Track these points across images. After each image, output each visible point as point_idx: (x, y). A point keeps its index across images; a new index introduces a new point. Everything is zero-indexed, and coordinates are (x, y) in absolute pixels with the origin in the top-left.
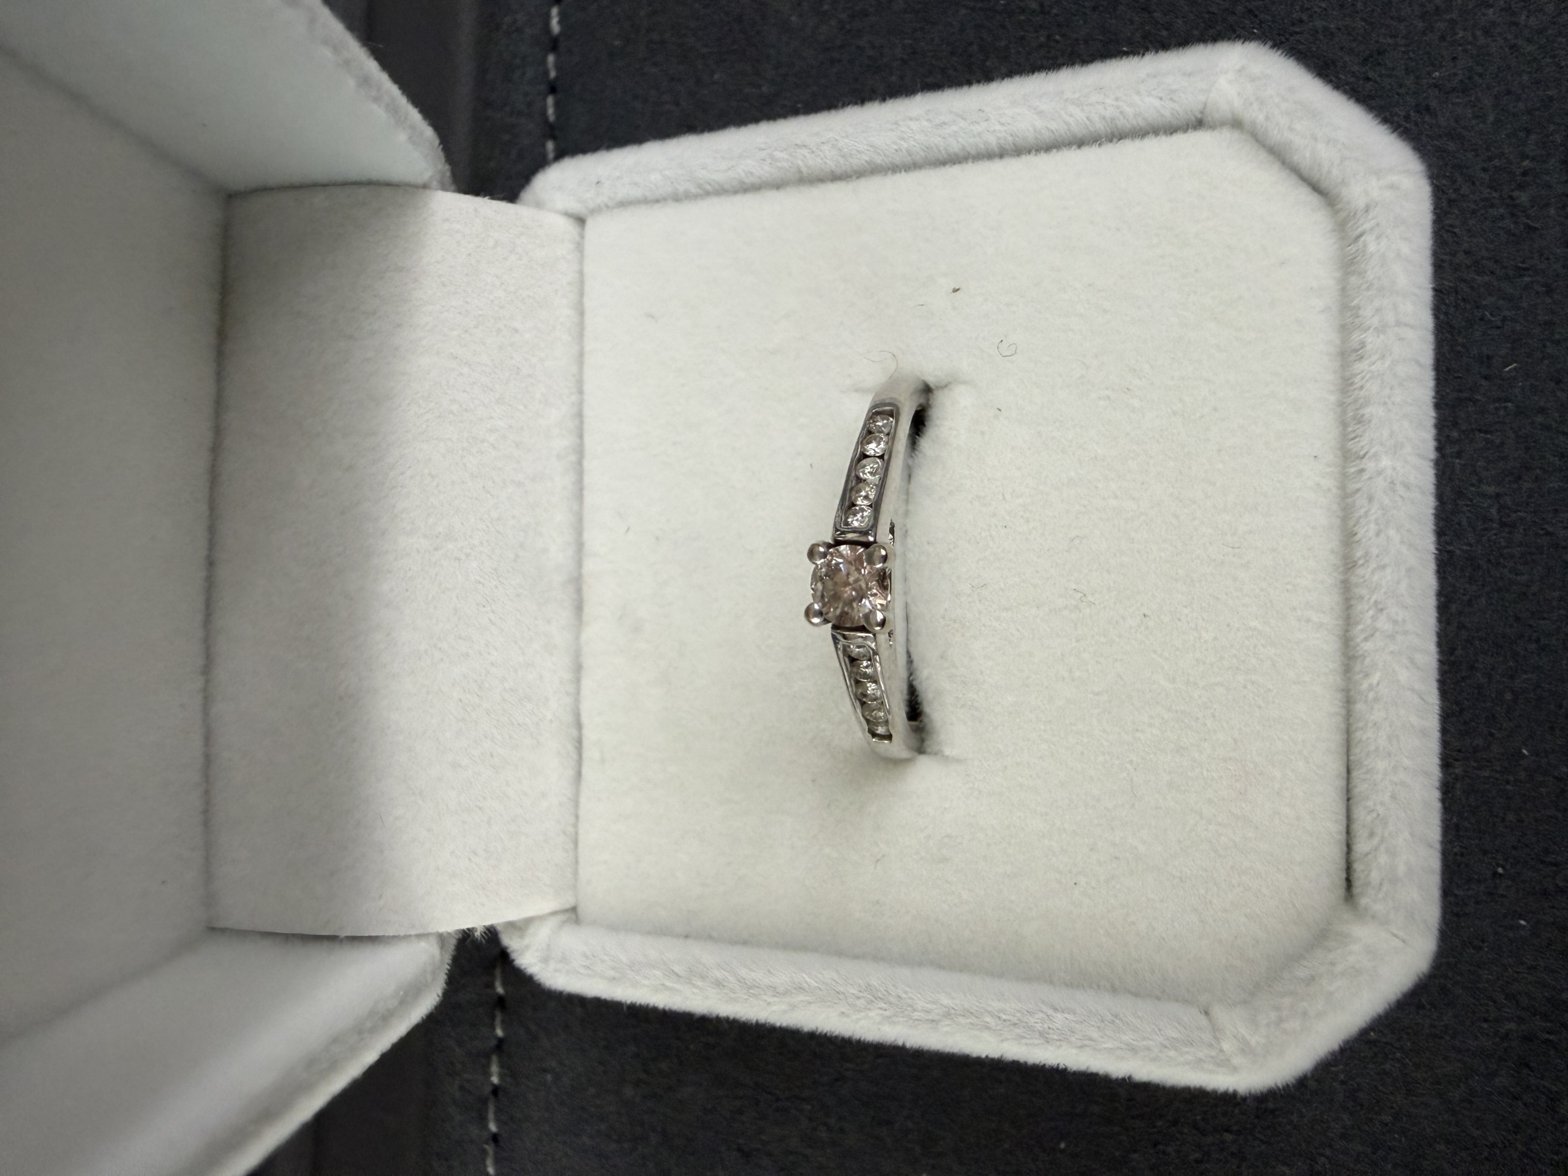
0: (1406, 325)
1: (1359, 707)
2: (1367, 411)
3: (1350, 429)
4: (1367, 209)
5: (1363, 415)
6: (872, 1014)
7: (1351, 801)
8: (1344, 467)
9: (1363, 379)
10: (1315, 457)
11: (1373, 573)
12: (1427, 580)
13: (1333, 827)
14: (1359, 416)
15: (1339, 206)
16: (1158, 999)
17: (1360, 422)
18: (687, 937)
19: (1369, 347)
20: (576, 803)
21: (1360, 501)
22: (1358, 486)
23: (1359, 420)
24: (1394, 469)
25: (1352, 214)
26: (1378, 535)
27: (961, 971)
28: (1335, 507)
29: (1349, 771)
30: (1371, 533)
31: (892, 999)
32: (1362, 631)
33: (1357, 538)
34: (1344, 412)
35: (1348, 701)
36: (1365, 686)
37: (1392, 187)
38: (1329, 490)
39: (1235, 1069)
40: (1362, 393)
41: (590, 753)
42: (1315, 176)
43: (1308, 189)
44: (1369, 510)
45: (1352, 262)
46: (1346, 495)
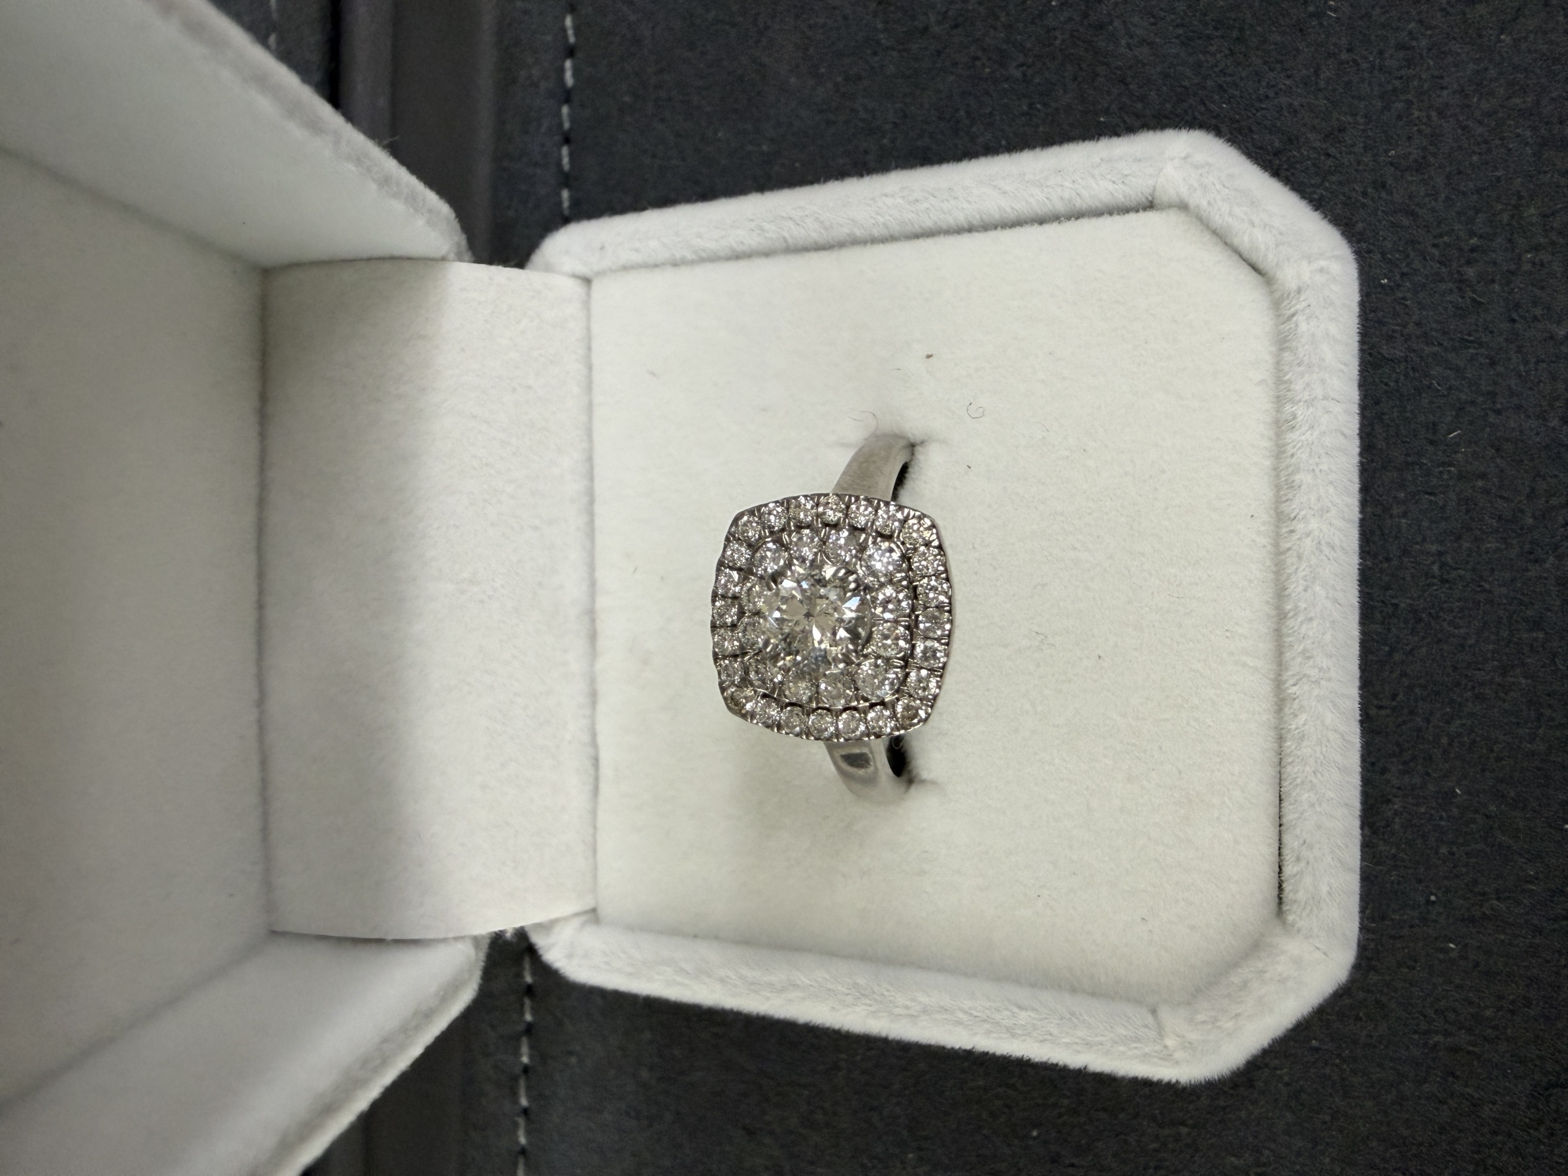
0: (1334, 399)
1: (1291, 744)
2: (1297, 478)
3: (1282, 493)
4: (1299, 291)
5: (1294, 481)
6: (858, 1009)
7: (1282, 828)
8: (1278, 527)
9: (1294, 447)
10: (1252, 516)
11: (1302, 623)
13: (1265, 850)
14: (1291, 481)
15: (1275, 286)
16: (1113, 999)
19: (1300, 418)
20: (594, 815)
21: (1291, 559)
22: (1288, 545)
23: (1291, 486)
24: (1321, 531)
25: (1285, 295)
26: (1305, 590)
27: (939, 971)
28: (1268, 563)
29: (1280, 800)
30: (1301, 588)
31: (876, 996)
32: (1293, 675)
33: (1287, 592)
34: (1278, 476)
35: (1280, 738)
36: (1295, 725)
37: (1322, 271)
38: (1264, 547)
39: (1177, 1063)
40: (1294, 460)
41: (604, 769)
42: (1254, 257)
43: (1249, 269)
44: (1298, 568)
45: (1285, 339)
46: (1278, 553)
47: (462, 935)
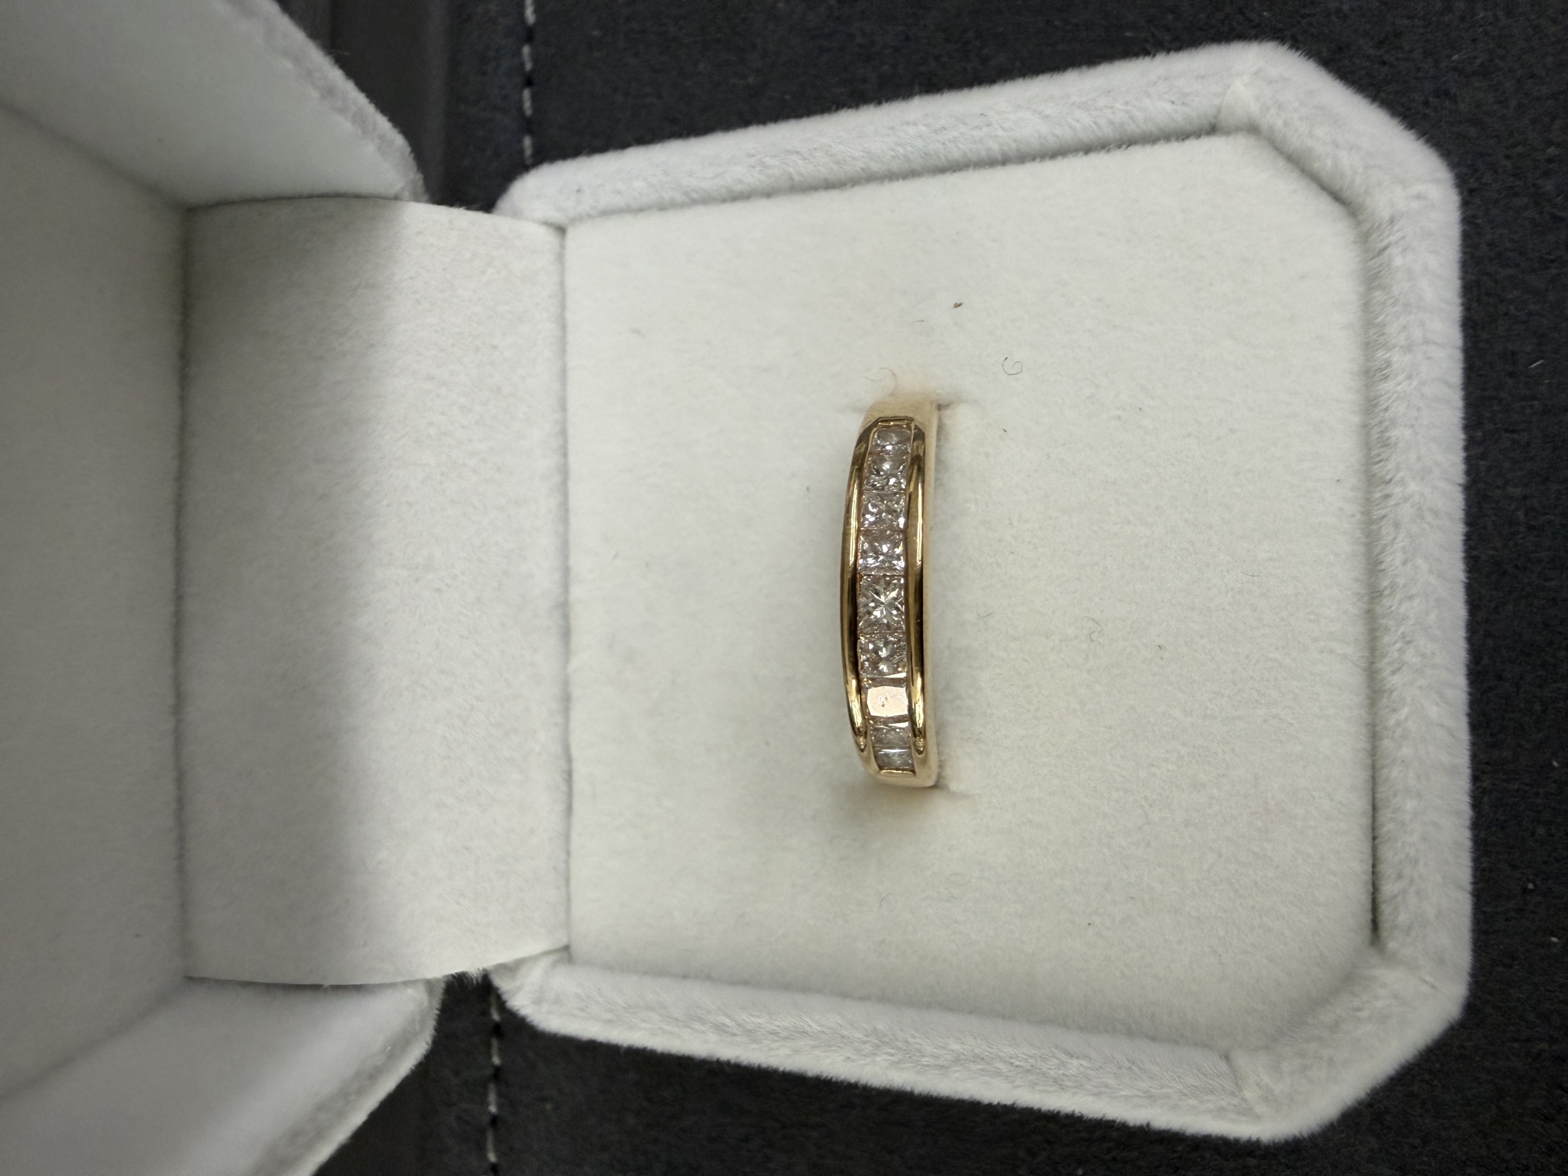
0: (1435, 343)
1: (1386, 744)
2: (1393, 434)
3: (1374, 452)
4: (1392, 221)
5: (1389, 438)
6: (878, 1059)
7: (1377, 841)
8: (1369, 492)
9: (1389, 398)
10: (1338, 480)
11: (1401, 601)
12: (1458, 611)
13: (1359, 867)
14: (1385, 438)
15: (1361, 218)
16: (1177, 1043)
17: (1386, 445)
18: (685, 977)
19: (1395, 366)
20: (567, 837)
21: (1387, 530)
22: (1382, 512)
23: (1385, 443)
24: (1422, 495)
25: (1377, 225)
27: (970, 1013)
28: (1358, 534)
29: (1374, 808)
30: (1398, 561)
31: (899, 1044)
32: (1390, 663)
33: (1382, 567)
34: (1368, 434)
35: (1374, 735)
36: (1392, 722)
37: (1418, 197)
38: (1353, 516)
39: (1258, 1118)
40: (1388, 415)
41: (580, 785)
42: (1336, 184)
43: (1328, 199)
44: (1395, 539)
45: (1376, 276)
46: (1370, 522)
47: (412, 979)
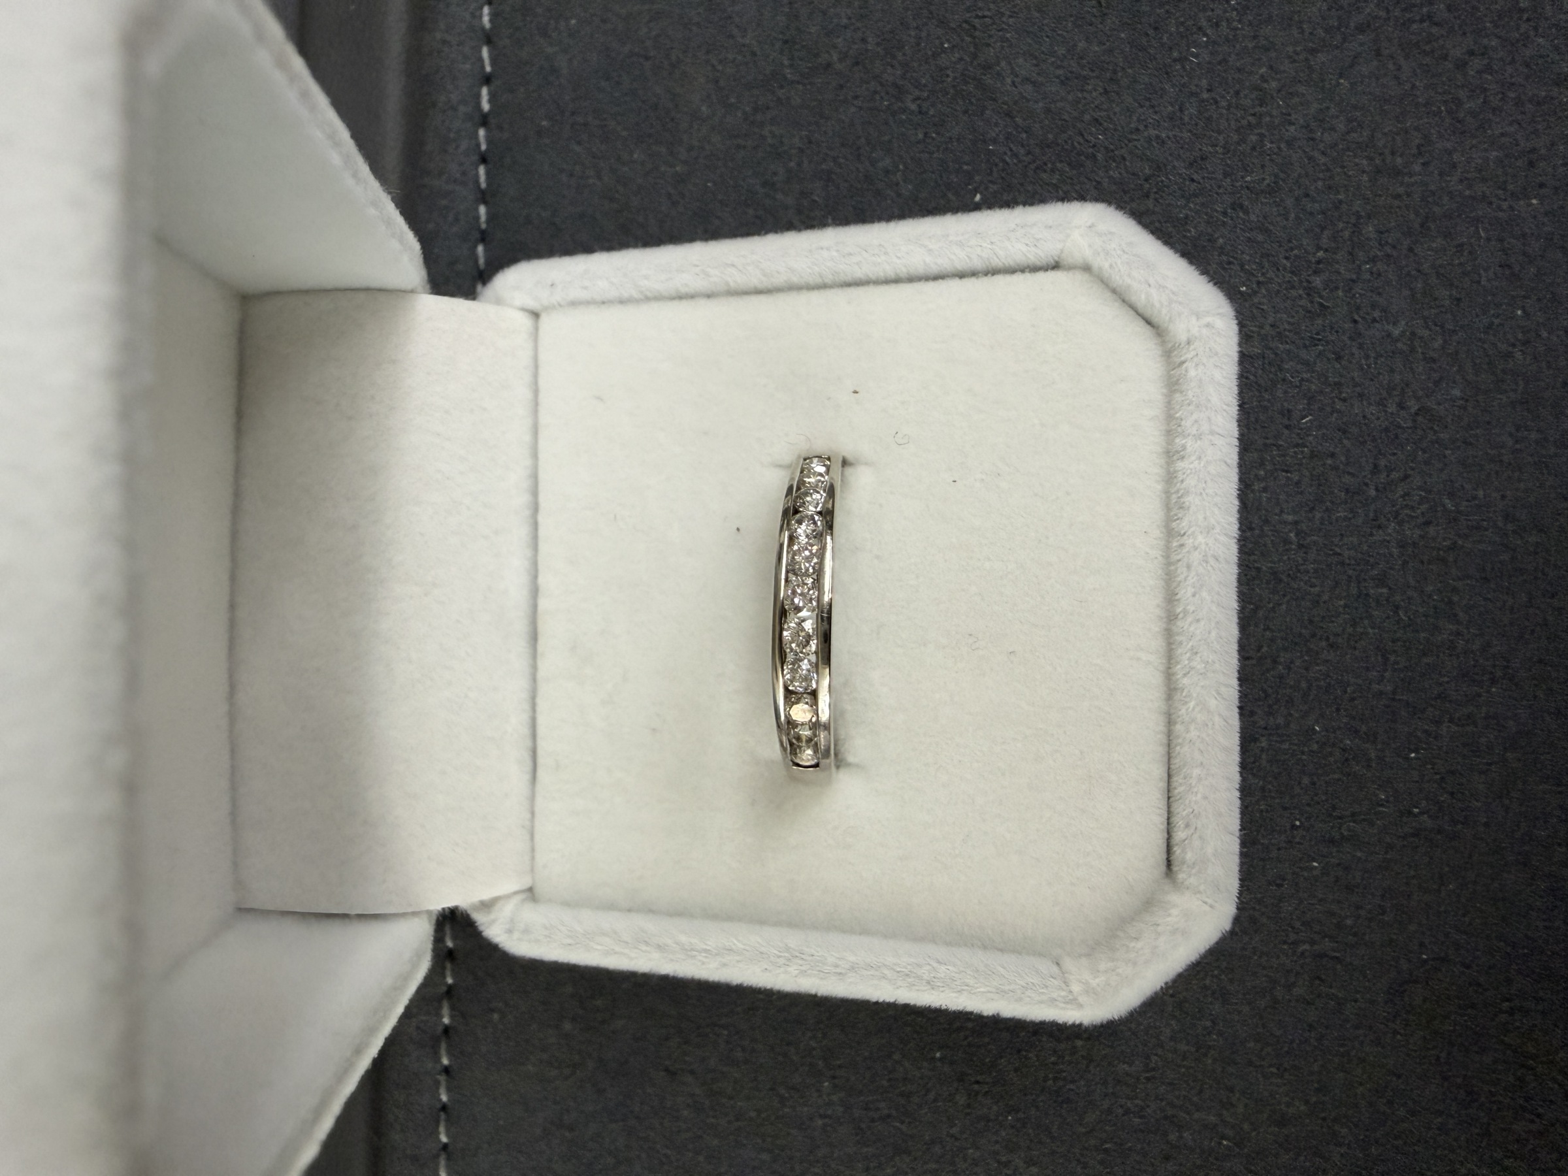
0: (1217, 434)
1: (1179, 728)
2: (1187, 499)
3: (1172, 513)
4: (1189, 343)
5: (1184, 503)
7: (1171, 800)
8: (1168, 542)
9: (1183, 474)
10: (1146, 532)
11: (1189, 625)
13: (1159, 820)
14: (1180, 503)
15: (1166, 338)
17: (1181, 508)
19: (1189, 449)
21: (1182, 570)
22: (1177, 557)
23: (1181, 506)
24: (1207, 544)
25: (1177, 345)
26: (1194, 595)
28: (1160, 572)
29: (1169, 776)
30: (1189, 594)
32: (1181, 669)
33: (1177, 598)
34: (1168, 499)
35: (1170, 721)
36: (1183, 711)
37: (1208, 326)
38: (1157, 559)
40: (1184, 485)
42: (1148, 313)
43: (1142, 323)
44: (1187, 576)
45: (1177, 383)
46: (1169, 564)
